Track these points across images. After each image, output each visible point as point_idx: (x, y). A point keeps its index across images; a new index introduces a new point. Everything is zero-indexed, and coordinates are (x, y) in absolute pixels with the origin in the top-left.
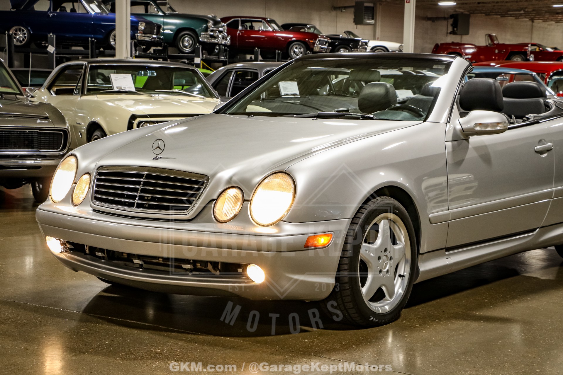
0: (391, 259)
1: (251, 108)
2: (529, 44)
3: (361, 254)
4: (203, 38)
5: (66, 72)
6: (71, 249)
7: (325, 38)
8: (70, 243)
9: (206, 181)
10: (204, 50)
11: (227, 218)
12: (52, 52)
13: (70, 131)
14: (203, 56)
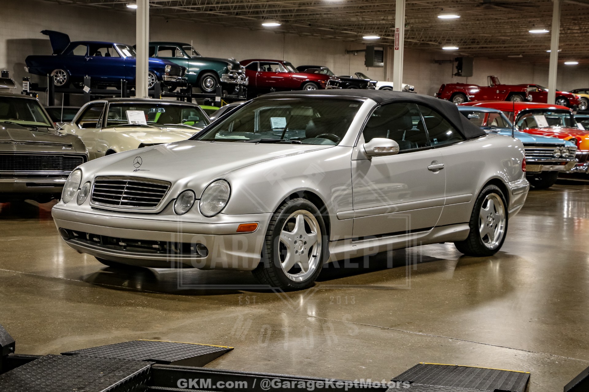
0: (305, 243)
1: (218, 136)
2: (527, 85)
3: (281, 238)
4: (223, 79)
5: (92, 109)
6: (76, 237)
7: (336, 79)
8: (76, 232)
9: (169, 186)
10: (224, 90)
11: (183, 212)
12: (87, 92)
13: (89, 156)
14: (223, 95)
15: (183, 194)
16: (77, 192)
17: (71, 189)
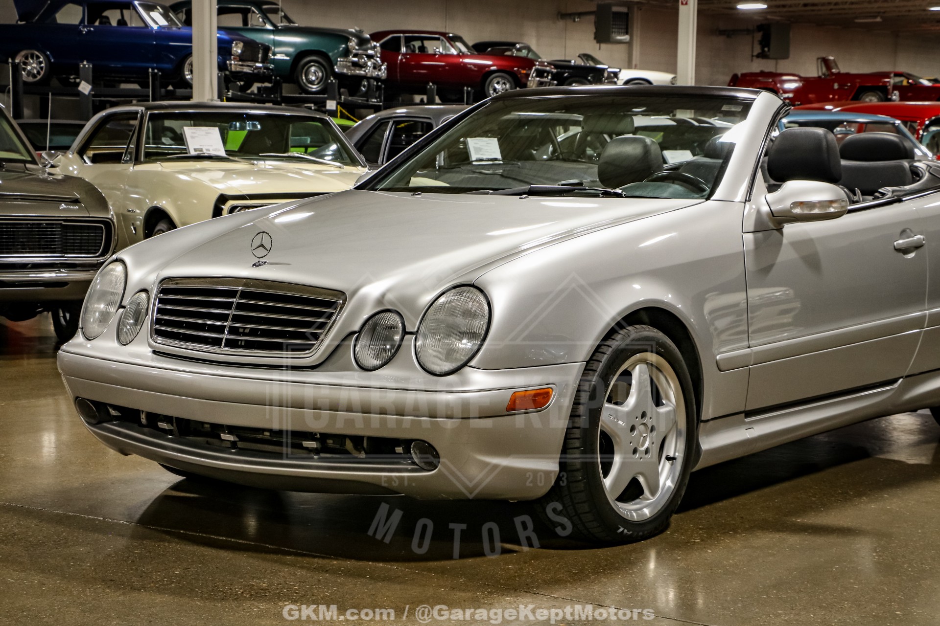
0: (652, 429)
1: (417, 181)
2: (890, 73)
3: (603, 421)
4: (341, 67)
5: (109, 125)
6: (116, 418)
7: (546, 66)
8: (115, 407)
9: (341, 302)
10: (343, 88)
11: (377, 363)
12: (86, 92)
13: (116, 223)
14: (340, 98)
15: (374, 319)
16: (116, 314)
17: (102, 306)
